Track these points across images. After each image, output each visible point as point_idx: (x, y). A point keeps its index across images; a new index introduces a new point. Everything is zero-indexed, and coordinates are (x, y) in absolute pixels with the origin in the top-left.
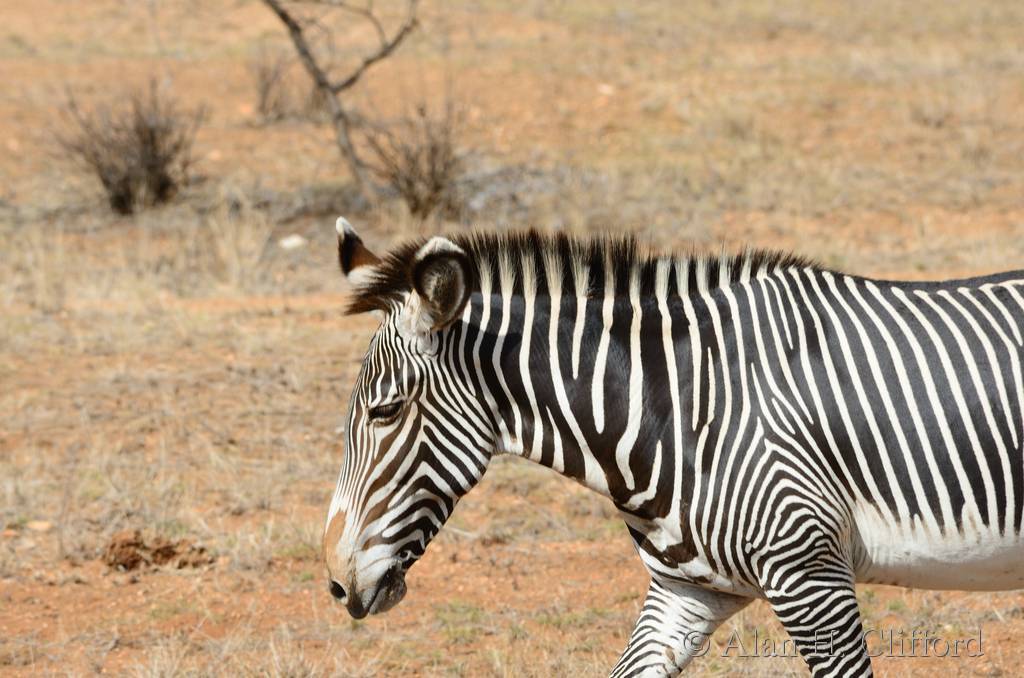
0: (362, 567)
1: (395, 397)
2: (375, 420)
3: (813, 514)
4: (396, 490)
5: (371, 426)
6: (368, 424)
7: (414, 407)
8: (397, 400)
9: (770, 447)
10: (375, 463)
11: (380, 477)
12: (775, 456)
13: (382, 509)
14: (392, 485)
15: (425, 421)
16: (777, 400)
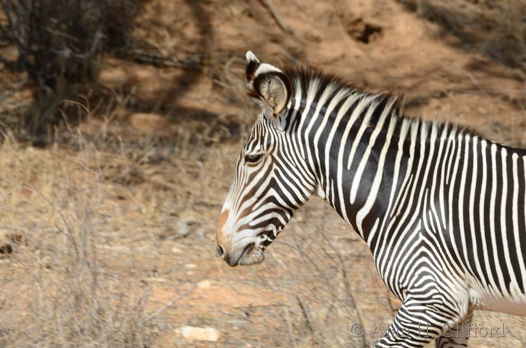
0: (235, 240)
1: (259, 151)
2: (248, 163)
3: (434, 280)
4: (257, 202)
5: (246, 166)
6: (244, 164)
7: (270, 159)
8: (259, 153)
9: (422, 237)
10: (246, 185)
11: (248, 194)
12: (423, 243)
13: (249, 211)
14: (254, 199)
15: (275, 166)
16: (432, 212)
